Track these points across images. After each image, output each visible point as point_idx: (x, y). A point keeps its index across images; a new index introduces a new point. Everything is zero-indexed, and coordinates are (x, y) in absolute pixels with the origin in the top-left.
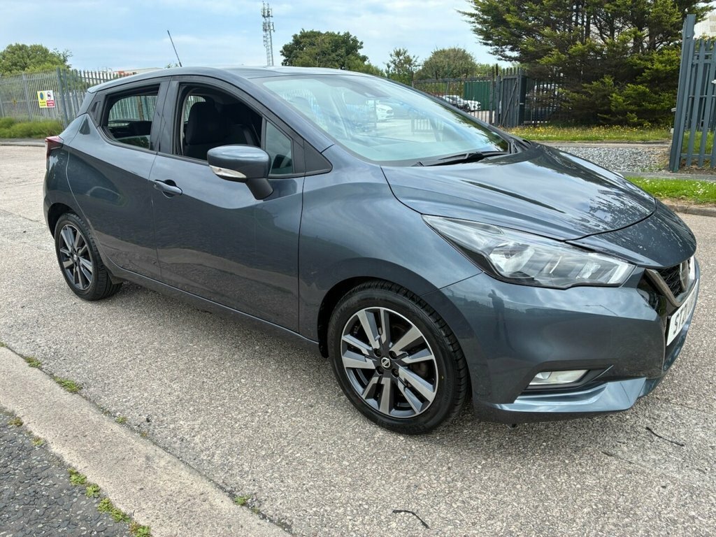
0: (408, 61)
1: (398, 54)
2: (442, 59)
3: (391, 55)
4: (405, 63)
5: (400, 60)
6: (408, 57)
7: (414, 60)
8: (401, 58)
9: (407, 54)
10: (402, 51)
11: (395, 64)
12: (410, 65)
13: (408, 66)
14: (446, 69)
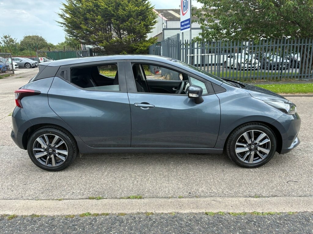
0: (12, 41)
1: (6, 37)
2: (31, 40)
3: (2, 38)
4: (11, 41)
5: (7, 40)
6: (11, 39)
7: (15, 40)
8: (7, 39)
9: (11, 37)
10: (7, 36)
11: (4, 42)
12: (13, 42)
13: (12, 43)
14: (34, 45)
